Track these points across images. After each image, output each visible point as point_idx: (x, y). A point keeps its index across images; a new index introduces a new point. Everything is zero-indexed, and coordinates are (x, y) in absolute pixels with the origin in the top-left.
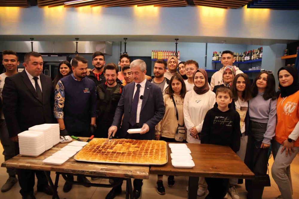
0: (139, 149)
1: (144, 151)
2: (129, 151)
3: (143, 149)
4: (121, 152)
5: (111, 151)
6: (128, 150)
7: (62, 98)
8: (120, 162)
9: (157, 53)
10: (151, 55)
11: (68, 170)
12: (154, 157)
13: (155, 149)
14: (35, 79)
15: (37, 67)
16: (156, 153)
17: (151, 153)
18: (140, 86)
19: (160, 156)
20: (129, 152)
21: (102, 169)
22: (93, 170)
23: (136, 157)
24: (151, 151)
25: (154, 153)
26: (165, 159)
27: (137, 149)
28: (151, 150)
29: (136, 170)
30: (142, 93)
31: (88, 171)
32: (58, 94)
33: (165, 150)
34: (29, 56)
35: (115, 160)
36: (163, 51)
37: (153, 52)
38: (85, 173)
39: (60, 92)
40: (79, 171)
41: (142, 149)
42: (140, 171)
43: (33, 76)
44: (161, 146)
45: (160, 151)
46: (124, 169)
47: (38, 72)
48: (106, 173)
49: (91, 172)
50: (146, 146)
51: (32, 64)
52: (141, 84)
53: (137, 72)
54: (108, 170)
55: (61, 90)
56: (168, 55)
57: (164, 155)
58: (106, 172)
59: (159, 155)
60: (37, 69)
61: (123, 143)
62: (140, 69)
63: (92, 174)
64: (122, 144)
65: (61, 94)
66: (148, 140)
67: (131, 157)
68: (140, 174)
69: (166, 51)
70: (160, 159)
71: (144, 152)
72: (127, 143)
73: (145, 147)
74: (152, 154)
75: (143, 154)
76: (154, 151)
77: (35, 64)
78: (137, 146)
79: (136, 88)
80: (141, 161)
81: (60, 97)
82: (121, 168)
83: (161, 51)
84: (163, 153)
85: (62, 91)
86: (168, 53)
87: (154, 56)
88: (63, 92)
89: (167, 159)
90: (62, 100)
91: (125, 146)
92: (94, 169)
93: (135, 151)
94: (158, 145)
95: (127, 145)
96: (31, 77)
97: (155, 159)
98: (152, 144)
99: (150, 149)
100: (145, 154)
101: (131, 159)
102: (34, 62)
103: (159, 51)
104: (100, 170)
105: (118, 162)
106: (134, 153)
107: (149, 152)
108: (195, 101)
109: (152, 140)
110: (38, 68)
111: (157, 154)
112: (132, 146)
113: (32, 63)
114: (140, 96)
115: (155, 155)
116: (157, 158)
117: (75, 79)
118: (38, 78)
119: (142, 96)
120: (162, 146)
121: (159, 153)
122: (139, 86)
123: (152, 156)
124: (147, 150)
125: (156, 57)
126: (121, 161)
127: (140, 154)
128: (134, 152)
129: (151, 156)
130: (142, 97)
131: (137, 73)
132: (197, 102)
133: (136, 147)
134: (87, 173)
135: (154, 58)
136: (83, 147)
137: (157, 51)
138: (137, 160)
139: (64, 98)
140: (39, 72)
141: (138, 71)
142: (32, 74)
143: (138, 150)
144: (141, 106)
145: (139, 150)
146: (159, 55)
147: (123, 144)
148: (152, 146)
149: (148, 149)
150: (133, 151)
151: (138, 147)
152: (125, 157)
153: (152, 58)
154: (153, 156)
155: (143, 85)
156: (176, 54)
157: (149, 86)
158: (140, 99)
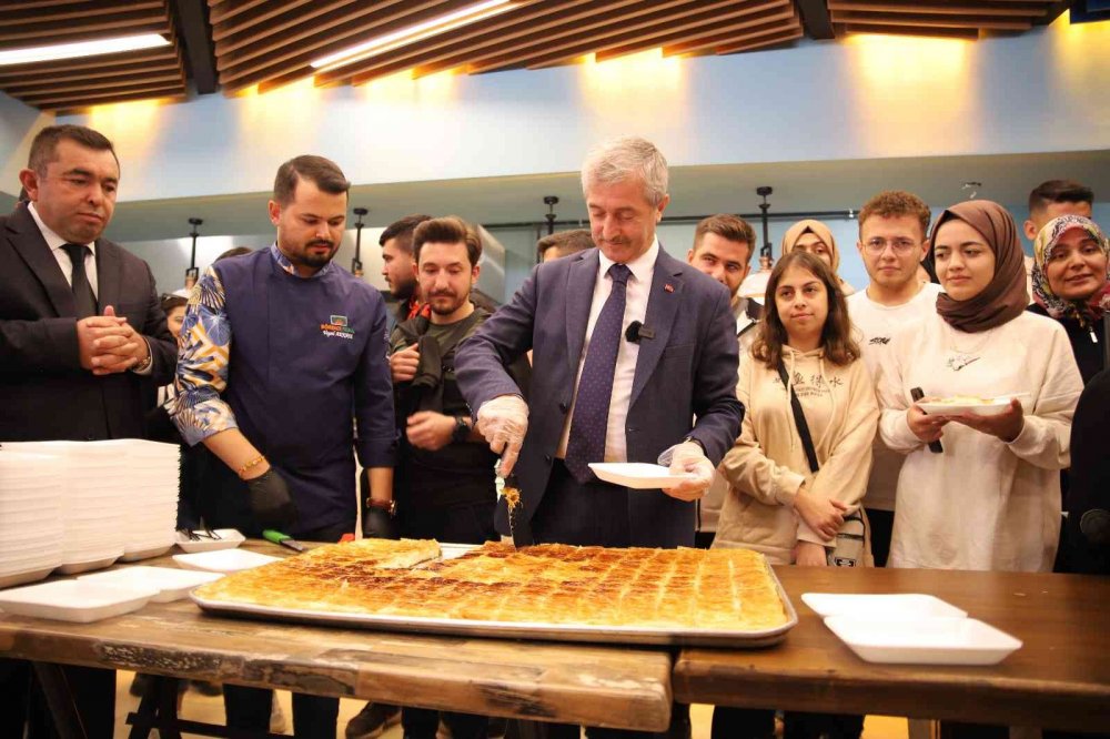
0: (603, 575)
2: (539, 580)
3: (629, 577)
4: (490, 581)
7: (211, 351)
11: (116, 647)
13: (697, 577)
14: (76, 252)
15: (88, 196)
18: (631, 273)
20: (537, 583)
21: (332, 653)
22: (271, 652)
27: (590, 574)
28: (675, 578)
29: (573, 669)
30: (636, 310)
31: (236, 661)
32: (195, 328)
34: (57, 141)
38: (219, 672)
39: (204, 318)
40: (179, 656)
41: (620, 577)
42: (600, 671)
43: (65, 239)
44: (731, 565)
46: (487, 661)
47: (87, 218)
48: (355, 672)
49: (256, 661)
50: (645, 565)
51: (65, 180)
52: (633, 267)
53: (629, 209)
54: (374, 657)
55: (210, 308)
58: (355, 666)
60: (84, 205)
61: (512, 555)
62: (643, 191)
63: (261, 677)
64: (502, 559)
65: (207, 328)
66: (656, 547)
67: (543, 599)
68: (603, 686)
72: (532, 558)
73: (638, 570)
76: (696, 582)
77: (80, 177)
78: (590, 566)
79: (604, 289)
81: (200, 344)
82: (471, 653)
85: (213, 311)
88: (216, 320)
90: (212, 359)
91: (518, 564)
92: (283, 649)
93: (576, 580)
94: (717, 563)
96: (54, 242)
98: (679, 560)
99: (669, 575)
101: (543, 608)
102: (76, 171)
104: (321, 656)
108: (947, 359)
109: (680, 548)
110: (92, 202)
112: (560, 564)
113: (65, 174)
114: (624, 328)
117: (286, 268)
118: (89, 252)
119: (635, 326)
120: (740, 566)
122: (621, 275)
124: (651, 578)
128: (566, 583)
130: (634, 333)
131: (625, 215)
132: (957, 365)
133: (582, 569)
134: (231, 669)
139: (226, 348)
140: (93, 219)
141: (632, 205)
142: (58, 229)
143: (592, 579)
144: (633, 374)
145: (603, 578)
148: (682, 568)
149: (655, 575)
150: (563, 579)
151: (598, 570)
152: (508, 597)
155: (643, 269)
156: (765, 251)
157: (676, 275)
158: (629, 340)
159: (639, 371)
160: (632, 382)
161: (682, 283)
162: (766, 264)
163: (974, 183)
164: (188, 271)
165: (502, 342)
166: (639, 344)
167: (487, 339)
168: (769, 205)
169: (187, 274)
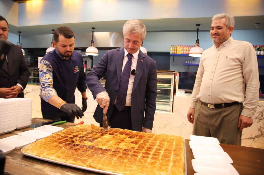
0: (136, 146)
1: (143, 151)
2: (118, 148)
3: (143, 147)
4: (104, 148)
5: (90, 144)
6: (116, 146)
8: (90, 166)
9: (176, 48)
10: (170, 49)
12: (160, 164)
13: (163, 149)
16: (165, 156)
17: (155, 155)
18: (133, 56)
19: (171, 164)
20: (117, 150)
23: (126, 161)
24: (156, 152)
25: (160, 157)
26: (182, 170)
27: (133, 145)
28: (156, 149)
30: (134, 66)
33: (183, 153)
35: (84, 162)
36: (183, 46)
37: (171, 47)
39: (49, 73)
41: (141, 147)
44: (174, 143)
45: (173, 153)
50: (150, 141)
56: (187, 49)
57: (179, 162)
59: (169, 161)
61: (116, 134)
64: (112, 136)
67: (115, 159)
69: (185, 46)
70: (170, 170)
71: (143, 153)
72: (121, 135)
73: (148, 144)
74: (157, 157)
75: (140, 155)
76: (162, 152)
78: (135, 141)
79: (126, 60)
80: (131, 171)
83: (180, 46)
84: (178, 158)
86: (187, 47)
87: (172, 51)
89: (184, 171)
91: (116, 139)
93: (129, 148)
94: (171, 142)
95: (119, 138)
97: (161, 168)
98: (161, 140)
99: (156, 147)
100: (144, 157)
101: (113, 163)
103: (178, 46)
105: (87, 166)
106: (125, 152)
107: (152, 152)
111: (167, 159)
112: (128, 139)
114: (131, 70)
115: (162, 159)
116: (164, 168)
119: (134, 70)
120: (176, 145)
121: (170, 157)
122: (130, 56)
123: (156, 162)
124: (149, 149)
125: (175, 52)
126: (92, 165)
127: (135, 155)
128: (125, 150)
129: (154, 161)
133: (132, 142)
135: (172, 53)
136: (53, 134)
137: (176, 46)
138: (125, 166)
141: (138, 40)
143: (133, 148)
145: (136, 148)
146: (178, 49)
147: (114, 135)
148: (160, 143)
149: (152, 147)
150: (125, 148)
151: (136, 143)
152: (106, 157)
153: (171, 53)
154: (158, 162)
155: (136, 55)
156: (197, 41)
157: (144, 57)
158: (132, 74)
159: (134, 83)
160: (133, 85)
161: (145, 60)
162: (197, 45)
163: (258, 23)
164: (52, 43)
165: (99, 74)
166: (135, 75)
167: (95, 73)
168: (199, 29)
169: (52, 44)
